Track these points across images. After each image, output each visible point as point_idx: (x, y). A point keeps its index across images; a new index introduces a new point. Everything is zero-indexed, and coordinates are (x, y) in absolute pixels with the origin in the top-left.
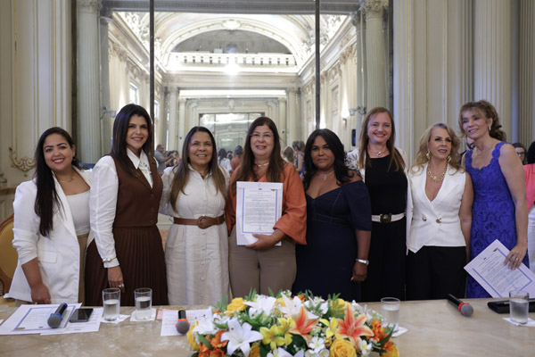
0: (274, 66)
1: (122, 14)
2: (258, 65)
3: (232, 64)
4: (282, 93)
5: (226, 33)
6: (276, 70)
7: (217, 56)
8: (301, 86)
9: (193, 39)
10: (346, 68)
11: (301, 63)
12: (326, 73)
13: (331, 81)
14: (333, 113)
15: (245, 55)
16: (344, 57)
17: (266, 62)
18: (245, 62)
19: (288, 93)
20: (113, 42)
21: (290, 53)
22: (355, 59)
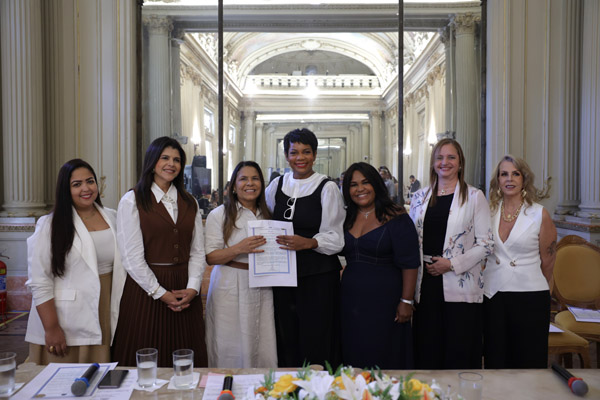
0: (356, 88)
1: (196, 35)
2: (338, 88)
3: (311, 87)
4: (365, 117)
5: (306, 54)
6: (358, 93)
7: (295, 78)
8: (385, 109)
9: (270, 60)
10: (433, 89)
11: (385, 85)
12: (412, 95)
13: (417, 104)
14: (419, 138)
15: (325, 77)
16: (432, 78)
17: (348, 83)
18: (325, 84)
19: (371, 117)
20: (186, 65)
21: (373, 74)
22: (443, 80)
